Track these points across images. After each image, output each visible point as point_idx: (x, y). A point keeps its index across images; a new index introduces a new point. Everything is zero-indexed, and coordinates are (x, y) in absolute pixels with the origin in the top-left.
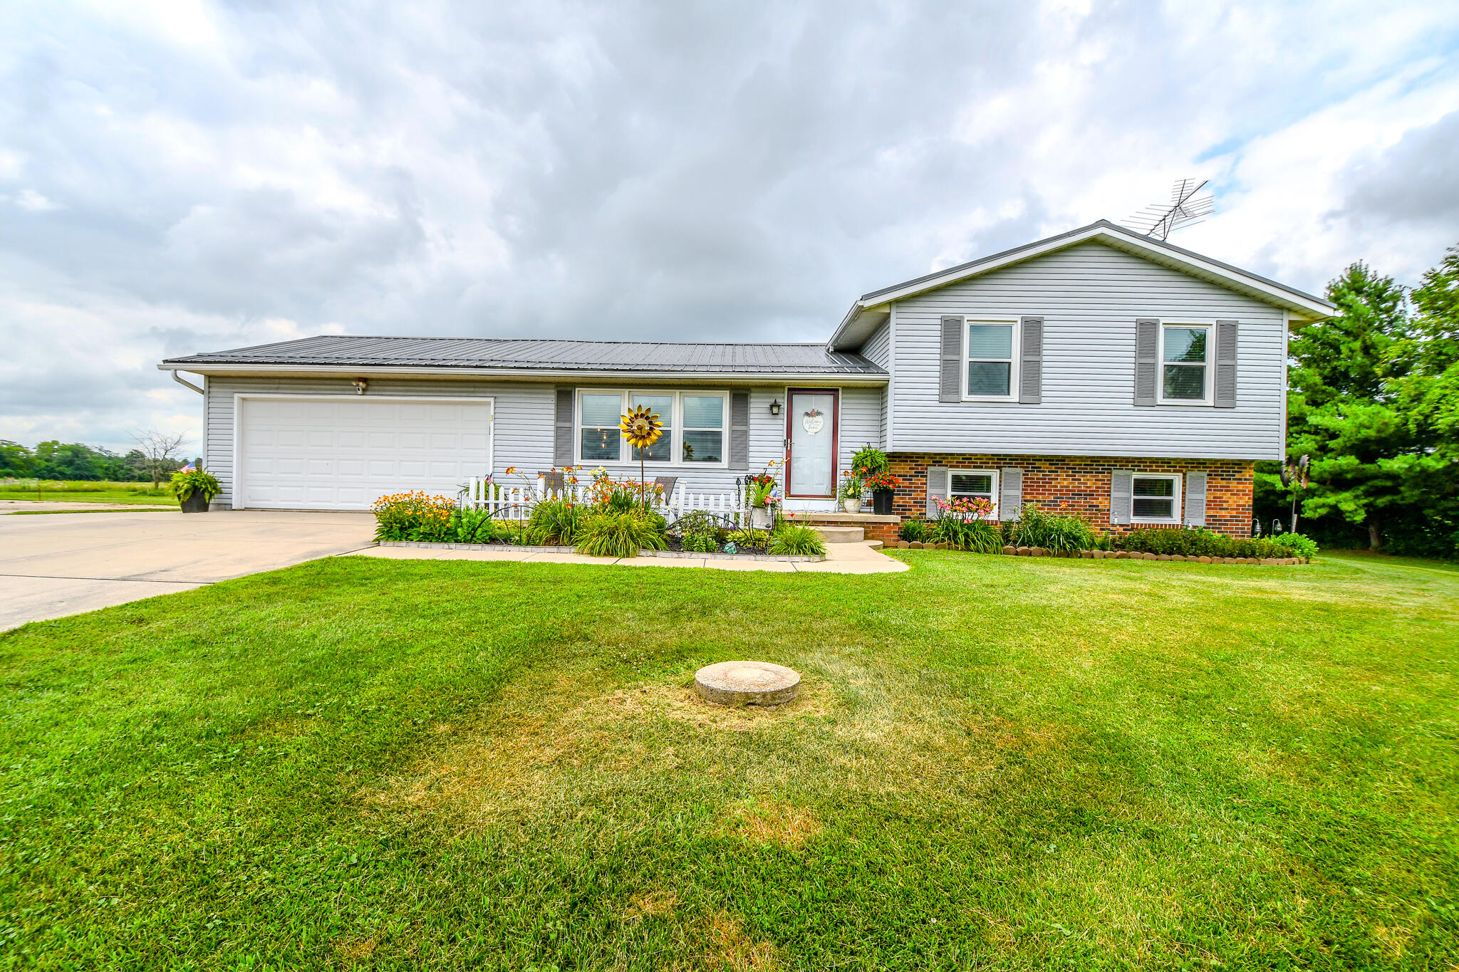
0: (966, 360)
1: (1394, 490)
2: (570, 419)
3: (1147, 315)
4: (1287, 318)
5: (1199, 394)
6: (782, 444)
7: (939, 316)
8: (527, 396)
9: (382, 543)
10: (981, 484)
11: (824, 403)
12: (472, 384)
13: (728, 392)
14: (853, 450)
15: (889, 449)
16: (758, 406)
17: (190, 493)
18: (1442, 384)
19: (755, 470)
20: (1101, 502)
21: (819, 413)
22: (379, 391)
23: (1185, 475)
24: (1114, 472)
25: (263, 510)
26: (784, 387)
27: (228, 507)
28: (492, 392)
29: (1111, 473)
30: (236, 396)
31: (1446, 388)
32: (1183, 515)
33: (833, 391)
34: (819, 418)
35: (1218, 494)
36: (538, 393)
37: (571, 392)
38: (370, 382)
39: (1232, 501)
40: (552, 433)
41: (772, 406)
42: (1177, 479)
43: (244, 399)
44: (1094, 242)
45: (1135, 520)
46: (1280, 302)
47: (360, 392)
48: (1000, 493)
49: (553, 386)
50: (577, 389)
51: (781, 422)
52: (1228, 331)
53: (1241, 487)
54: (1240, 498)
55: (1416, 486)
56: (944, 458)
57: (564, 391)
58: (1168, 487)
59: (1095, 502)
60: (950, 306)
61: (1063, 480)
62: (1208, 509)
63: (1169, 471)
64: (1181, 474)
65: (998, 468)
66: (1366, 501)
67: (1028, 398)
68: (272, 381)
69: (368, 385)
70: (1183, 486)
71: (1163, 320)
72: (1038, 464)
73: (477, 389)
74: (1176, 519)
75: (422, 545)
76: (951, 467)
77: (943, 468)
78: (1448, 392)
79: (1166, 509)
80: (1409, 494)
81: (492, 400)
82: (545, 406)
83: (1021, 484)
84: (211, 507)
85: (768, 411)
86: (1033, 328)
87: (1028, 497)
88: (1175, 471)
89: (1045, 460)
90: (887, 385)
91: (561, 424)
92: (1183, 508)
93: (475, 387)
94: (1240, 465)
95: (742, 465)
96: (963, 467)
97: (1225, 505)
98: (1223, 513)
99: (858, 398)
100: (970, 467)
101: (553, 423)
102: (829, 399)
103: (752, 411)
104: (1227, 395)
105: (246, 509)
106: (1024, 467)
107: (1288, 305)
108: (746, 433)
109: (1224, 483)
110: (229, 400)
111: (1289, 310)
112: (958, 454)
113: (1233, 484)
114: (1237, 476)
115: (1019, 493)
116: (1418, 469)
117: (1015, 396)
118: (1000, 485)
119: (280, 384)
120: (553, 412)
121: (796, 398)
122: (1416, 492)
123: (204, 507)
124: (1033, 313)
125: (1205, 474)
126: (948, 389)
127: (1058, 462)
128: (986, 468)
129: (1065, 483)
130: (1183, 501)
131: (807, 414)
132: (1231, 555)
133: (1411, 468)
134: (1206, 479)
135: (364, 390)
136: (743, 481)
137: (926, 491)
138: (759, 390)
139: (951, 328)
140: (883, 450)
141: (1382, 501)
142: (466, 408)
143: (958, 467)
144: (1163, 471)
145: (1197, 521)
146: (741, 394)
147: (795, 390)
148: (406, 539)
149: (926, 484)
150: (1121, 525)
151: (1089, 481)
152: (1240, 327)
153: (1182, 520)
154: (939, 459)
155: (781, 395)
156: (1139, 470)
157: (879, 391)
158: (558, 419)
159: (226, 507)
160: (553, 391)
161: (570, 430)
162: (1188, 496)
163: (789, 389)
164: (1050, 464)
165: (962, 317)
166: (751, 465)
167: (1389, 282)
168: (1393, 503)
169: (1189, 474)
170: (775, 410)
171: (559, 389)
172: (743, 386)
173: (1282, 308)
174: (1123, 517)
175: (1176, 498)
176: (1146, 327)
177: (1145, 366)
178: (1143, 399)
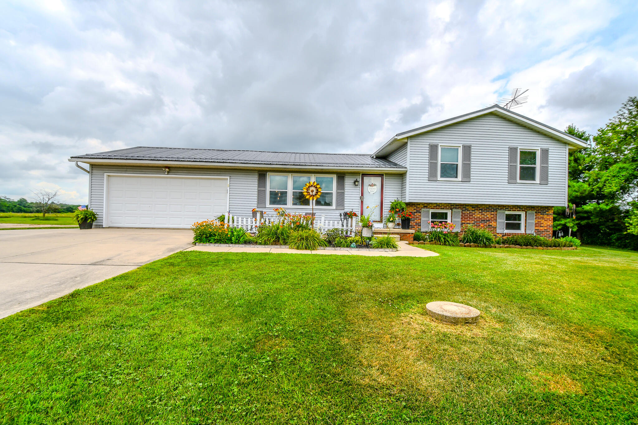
0: (439, 163)
1: (588, 218)
2: (265, 186)
3: (514, 145)
4: (568, 147)
5: (533, 178)
6: (359, 198)
7: (428, 143)
8: (246, 176)
9: (197, 244)
10: (445, 216)
11: (377, 181)
12: (220, 170)
13: (336, 175)
14: (391, 201)
15: (407, 201)
16: (348, 182)
17: (83, 219)
18: (607, 175)
19: (347, 209)
20: (493, 224)
21: (375, 185)
22: (175, 173)
23: (526, 212)
24: (498, 211)
25: (118, 228)
26: (360, 173)
27: (101, 226)
28: (228, 174)
29: (497, 211)
30: (105, 174)
31: (609, 176)
32: (525, 229)
33: (381, 175)
34: (375, 187)
35: (539, 220)
36: (250, 175)
37: (265, 174)
38: (171, 169)
39: (545, 223)
40: (256, 193)
41: (355, 183)
42: (523, 214)
43: (109, 176)
44: (491, 114)
45: (506, 231)
46: (565, 141)
47: (166, 173)
48: (451, 220)
49: (257, 172)
50: (268, 173)
51: (358, 188)
52: (545, 152)
53: (548, 217)
54: (548, 222)
55: (597, 216)
56: (428, 205)
57: (262, 174)
58: (519, 217)
59: (490, 224)
60: (433, 139)
61: (477, 215)
62: (536, 227)
63: (520, 211)
64: (524, 212)
65: (451, 209)
66: (577, 222)
67: (465, 180)
68: (123, 167)
69: (170, 170)
70: (525, 217)
71: (519, 147)
72: (467, 207)
73: (221, 173)
74: (522, 231)
75: (216, 245)
76: (431, 208)
77: (428, 209)
78: (609, 178)
79: (518, 227)
80: (595, 220)
81: (228, 177)
82: (254, 181)
83: (460, 216)
84: (93, 226)
85: (353, 184)
86: (467, 150)
87: (463, 222)
88: (522, 211)
89: (470, 206)
90: (406, 173)
91: (260, 189)
92: (525, 226)
93: (221, 172)
94: (548, 208)
95: (342, 208)
96: (436, 209)
97: (542, 225)
98: (541, 228)
99: (392, 179)
100: (439, 209)
101: (257, 188)
102: (379, 179)
103: (346, 183)
104: (545, 179)
105: (109, 228)
106: (461, 209)
107: (568, 142)
108: (343, 193)
109: (542, 216)
110: (102, 176)
111: (569, 144)
112: (434, 203)
113: (545, 216)
114: (547, 213)
115: (460, 220)
116: (599, 209)
117: (460, 178)
118: (452, 217)
119: (127, 169)
120: (257, 183)
121: (365, 178)
122: (597, 219)
123: (90, 226)
124: (467, 143)
125: (534, 212)
126: (432, 176)
127: (476, 207)
128: (446, 209)
129: (478, 216)
130: (526, 223)
131: (370, 185)
132: (550, 246)
133: (595, 209)
134: (535, 214)
135: (168, 172)
136: (342, 215)
137: (421, 219)
138: (349, 174)
139: (433, 149)
140: (404, 201)
141: (583, 222)
142: (216, 181)
143: (434, 209)
144: (518, 211)
145: (531, 231)
146: (341, 176)
147: (364, 175)
148: (209, 242)
149: (421, 216)
150: (501, 234)
151: (488, 215)
152: (550, 151)
153: (525, 231)
154: (426, 205)
155: (359, 177)
156: (508, 210)
157: (401, 176)
158: (259, 187)
159: (100, 227)
160: (257, 174)
161: (265, 191)
162: (528, 221)
163: (362, 174)
164: (472, 208)
165: (438, 144)
166: (345, 208)
167: (584, 133)
168: (588, 223)
169: (528, 212)
170: (357, 183)
171: (260, 173)
172: (342, 173)
173: (566, 143)
174: (501, 229)
175: (523, 222)
176: (513, 150)
177: (511, 169)
178: (511, 179)
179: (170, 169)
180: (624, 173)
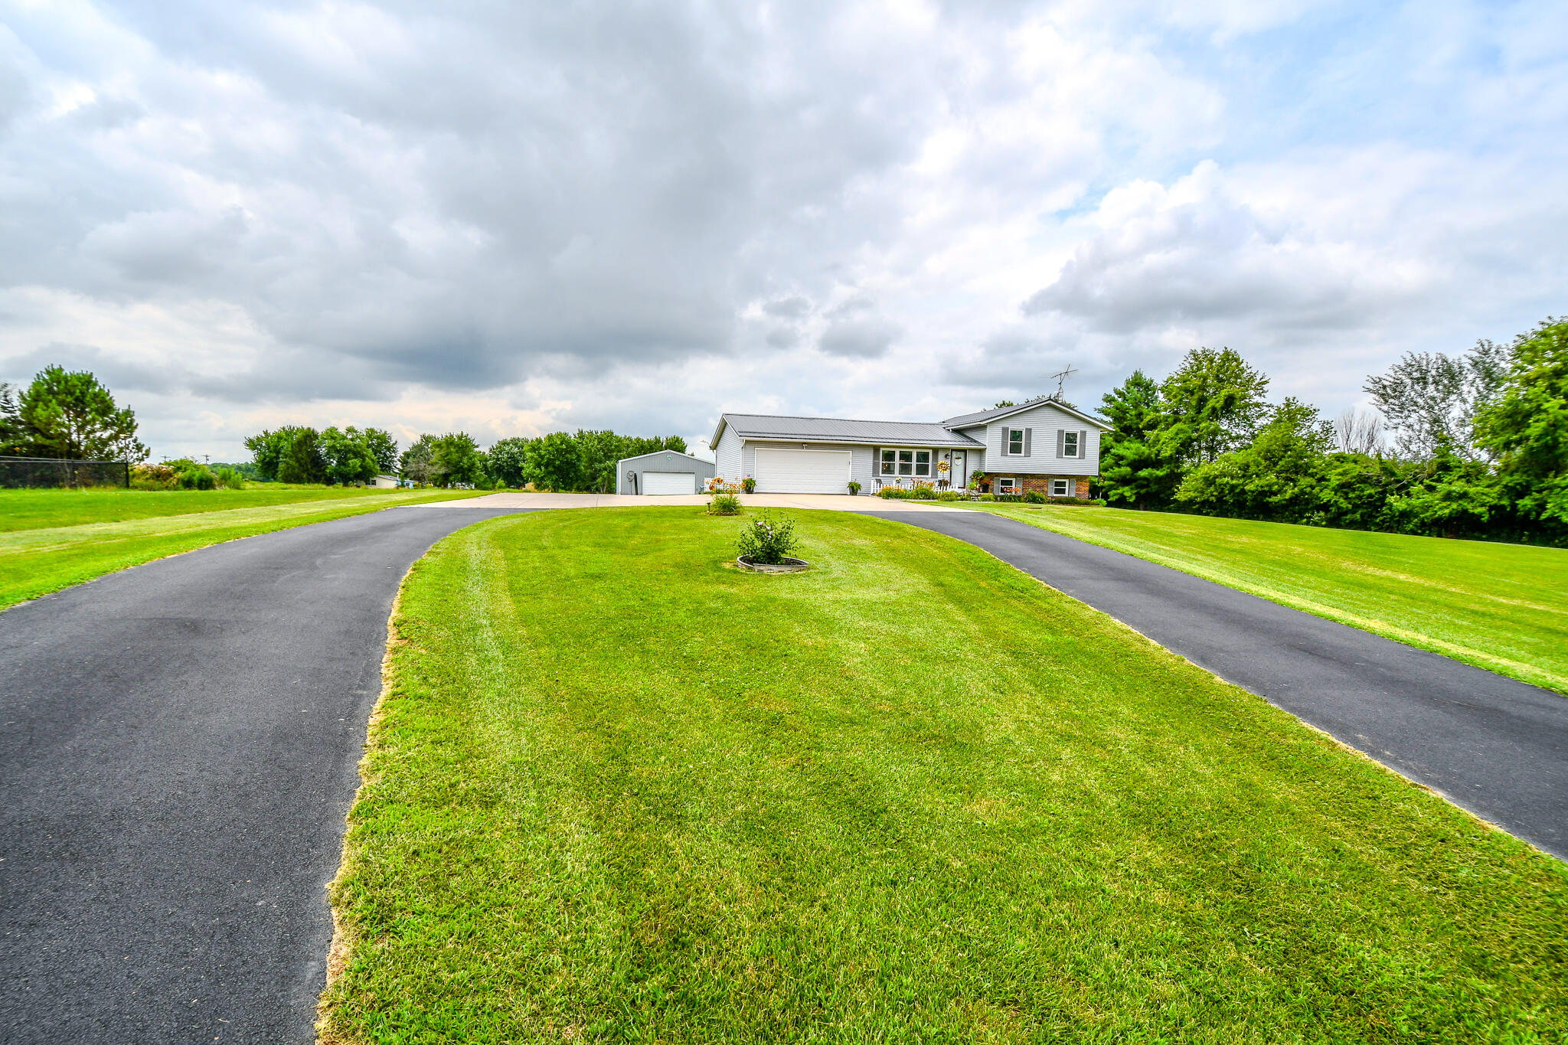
0: (1009, 442)
1: (1147, 486)
2: (878, 459)
3: (1061, 428)
4: (1100, 430)
5: (1075, 454)
6: (949, 466)
7: (1002, 427)
8: (864, 451)
10: (1010, 483)
11: (962, 455)
12: (845, 446)
13: (932, 450)
14: (972, 471)
15: (984, 471)
16: (941, 455)
19: (940, 478)
20: (1045, 488)
21: (961, 459)
22: (808, 447)
23: (1069, 480)
24: (1049, 479)
28: (851, 449)
30: (755, 449)
32: (1069, 492)
33: (964, 451)
35: (1079, 486)
36: (870, 450)
37: (879, 449)
39: (1083, 489)
40: (872, 464)
41: (946, 457)
42: (1067, 481)
43: (758, 450)
44: (1047, 405)
45: (1055, 495)
46: (1098, 425)
48: (1015, 485)
49: (873, 447)
50: (881, 448)
51: (948, 461)
52: (1084, 433)
53: (1085, 484)
54: (1085, 487)
55: (1155, 484)
57: (876, 449)
58: (1064, 484)
60: (1005, 424)
61: (1034, 482)
62: (1076, 490)
63: (1065, 479)
65: (1015, 477)
67: (1026, 455)
69: (806, 445)
70: (1069, 483)
71: (1065, 430)
72: (1027, 476)
73: (845, 448)
74: (1066, 495)
76: (1001, 477)
77: (999, 478)
79: (1063, 492)
80: (1154, 488)
81: (852, 452)
82: (871, 455)
83: (1022, 483)
85: (944, 457)
86: (1029, 431)
87: (1024, 486)
88: (1067, 479)
89: (1029, 475)
90: (985, 449)
91: (875, 461)
92: (1069, 490)
94: (1086, 477)
96: (1005, 477)
97: (1081, 489)
98: (1080, 492)
99: (973, 454)
100: (1007, 477)
101: (871, 460)
102: (964, 454)
103: (939, 457)
104: (1082, 456)
105: (760, 491)
106: (1023, 477)
107: (1101, 426)
108: (937, 465)
109: (1081, 483)
110: (752, 450)
112: (1003, 473)
114: (1085, 480)
115: (1021, 485)
117: (1023, 454)
118: (1016, 483)
120: (872, 457)
121: (953, 453)
124: (1029, 427)
125: (1075, 480)
126: (1004, 454)
127: (1033, 476)
128: (1012, 477)
130: (1069, 488)
131: (957, 459)
132: (1083, 504)
137: (994, 485)
138: (941, 450)
139: (1004, 432)
140: (981, 472)
141: (1143, 491)
142: (840, 454)
143: (1003, 477)
144: (1063, 479)
145: (1073, 495)
146: (936, 451)
149: (995, 483)
150: (1051, 497)
151: (1041, 482)
152: (1087, 433)
153: (1068, 494)
154: (998, 475)
155: (949, 452)
156: (1056, 478)
157: (981, 452)
158: (873, 460)
161: (878, 463)
162: (1071, 486)
163: (950, 450)
164: (1031, 476)
165: (1009, 428)
166: (939, 476)
167: (1152, 381)
168: (1147, 492)
169: (1071, 480)
171: (875, 447)
172: (936, 448)
173: (1099, 427)
174: (1052, 494)
175: (1067, 488)
176: (1060, 432)
177: (1059, 445)
178: (1059, 455)
179: (810, 446)
180: (1181, 436)
